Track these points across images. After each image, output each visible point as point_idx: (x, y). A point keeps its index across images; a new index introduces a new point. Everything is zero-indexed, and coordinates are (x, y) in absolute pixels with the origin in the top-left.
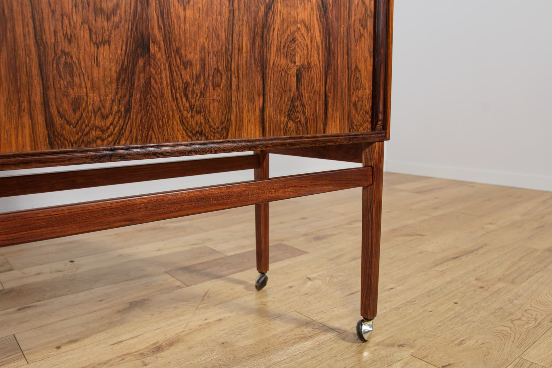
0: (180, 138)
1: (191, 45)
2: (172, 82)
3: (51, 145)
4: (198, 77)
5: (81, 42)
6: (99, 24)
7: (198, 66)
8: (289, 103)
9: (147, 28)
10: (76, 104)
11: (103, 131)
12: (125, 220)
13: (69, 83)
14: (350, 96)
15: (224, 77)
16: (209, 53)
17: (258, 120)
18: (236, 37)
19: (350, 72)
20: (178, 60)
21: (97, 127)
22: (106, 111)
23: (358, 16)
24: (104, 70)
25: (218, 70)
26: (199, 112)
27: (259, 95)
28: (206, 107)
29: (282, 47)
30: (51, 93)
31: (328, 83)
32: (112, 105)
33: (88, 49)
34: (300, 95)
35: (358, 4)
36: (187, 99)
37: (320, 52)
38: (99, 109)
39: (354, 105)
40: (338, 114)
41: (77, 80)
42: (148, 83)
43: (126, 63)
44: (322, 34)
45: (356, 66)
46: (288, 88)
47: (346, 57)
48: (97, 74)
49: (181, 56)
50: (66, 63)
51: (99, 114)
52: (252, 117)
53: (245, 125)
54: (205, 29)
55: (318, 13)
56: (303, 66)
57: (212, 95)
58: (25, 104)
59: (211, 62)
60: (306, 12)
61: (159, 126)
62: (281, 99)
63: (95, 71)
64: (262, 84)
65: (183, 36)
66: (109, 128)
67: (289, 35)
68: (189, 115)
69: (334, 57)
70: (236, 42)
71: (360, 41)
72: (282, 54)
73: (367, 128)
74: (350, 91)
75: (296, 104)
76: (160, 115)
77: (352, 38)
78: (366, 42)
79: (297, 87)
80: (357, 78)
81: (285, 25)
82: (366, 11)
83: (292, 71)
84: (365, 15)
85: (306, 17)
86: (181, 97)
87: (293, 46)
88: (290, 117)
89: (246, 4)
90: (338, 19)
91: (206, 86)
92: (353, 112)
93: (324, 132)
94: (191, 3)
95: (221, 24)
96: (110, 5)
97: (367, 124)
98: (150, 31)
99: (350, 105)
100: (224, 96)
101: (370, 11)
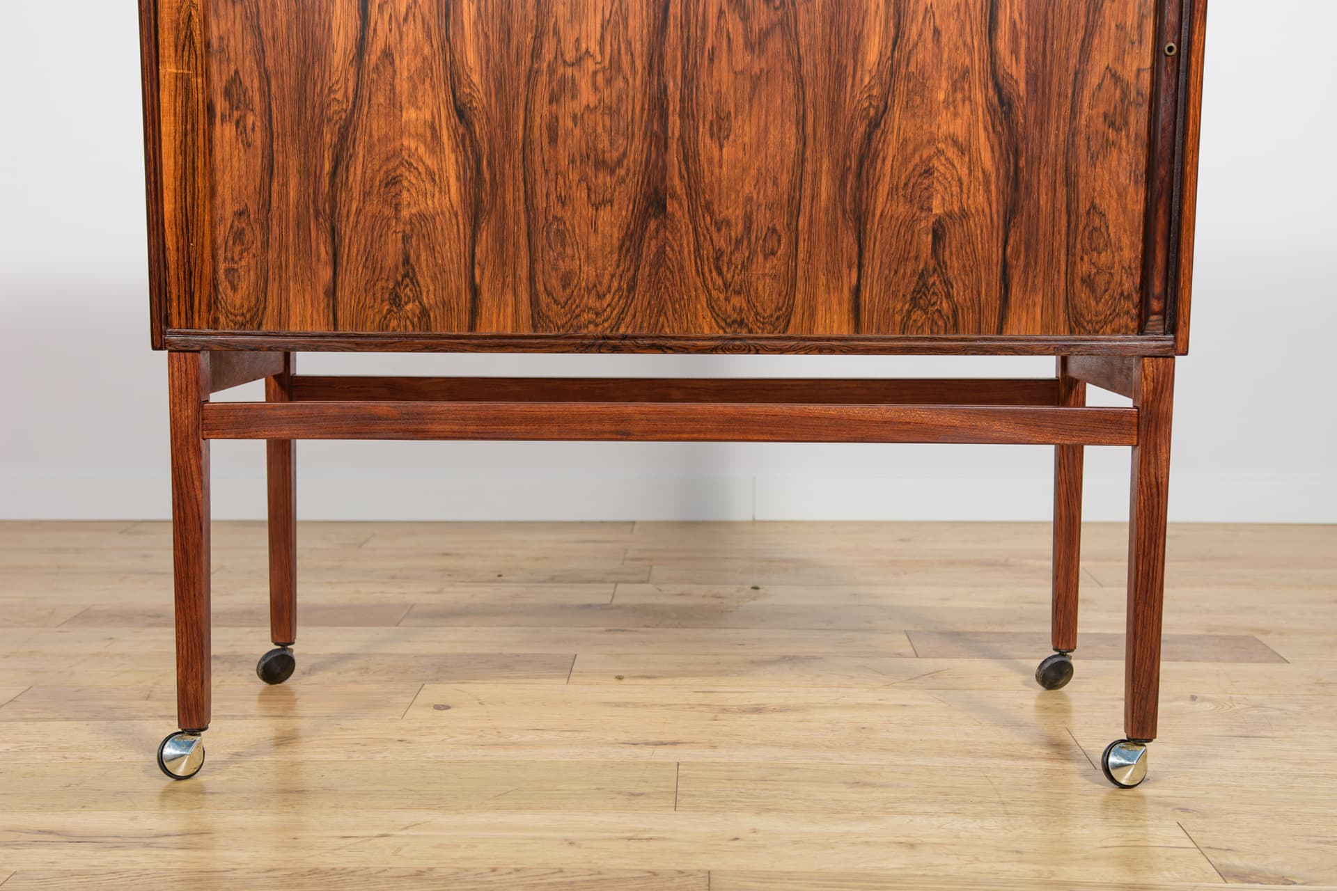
1: (728, 197)
2: (698, 248)
3: (534, 327)
4: (739, 242)
5: (577, 204)
6: (600, 181)
7: (740, 226)
8: (915, 279)
9: (663, 179)
10: (566, 281)
11: (597, 314)
12: (617, 432)
13: (559, 254)
14: (1074, 263)
15: (783, 241)
16: (759, 206)
18: (808, 178)
19: (1073, 218)
20: (708, 219)
21: (590, 309)
22: (604, 289)
23: (1101, 109)
24: (604, 236)
25: (774, 230)
26: (739, 293)
27: (850, 267)
28: (750, 285)
29: (901, 185)
30: (539, 266)
31: (1011, 241)
32: (611, 281)
33: (584, 212)
34: (941, 266)
35: (1100, 86)
36: (720, 273)
37: (993, 187)
38: (595, 286)
39: (1083, 281)
40: (1039, 299)
41: (569, 251)
42: (661, 252)
43: (632, 227)
44: (997, 155)
45: (1093, 206)
46: (912, 254)
47: (1061, 192)
48: (594, 242)
49: (712, 215)
50: (558, 230)
51: (594, 292)
52: (835, 302)
53: (820, 313)
54: (753, 172)
55: (988, 117)
56: (950, 215)
57: (761, 266)
58: (509, 279)
59: (762, 219)
60: (959, 120)
61: (675, 310)
62: (896, 272)
63: (592, 236)
64: (856, 249)
65: (716, 186)
66: (604, 310)
67: (916, 165)
68: (722, 297)
69: (1028, 193)
70: (807, 187)
71: (1106, 156)
72: (901, 198)
73: (1127, 327)
74: (1074, 255)
75: (931, 281)
76: (677, 296)
77: (1082, 151)
78: (1125, 155)
79: (934, 251)
80: (1095, 229)
81: (910, 148)
82: (1124, 94)
83: (923, 224)
84: (1122, 101)
85: (958, 128)
86: (710, 271)
87: (926, 182)
88: (915, 303)
89: (829, 125)
90: (1042, 121)
91: (752, 254)
92: (1082, 294)
93: (1000, 331)
94: (732, 137)
95: (782, 160)
96: (615, 155)
97: (1124, 320)
98: (668, 183)
99: (1073, 283)
100: (783, 269)
101: (1138, 93)
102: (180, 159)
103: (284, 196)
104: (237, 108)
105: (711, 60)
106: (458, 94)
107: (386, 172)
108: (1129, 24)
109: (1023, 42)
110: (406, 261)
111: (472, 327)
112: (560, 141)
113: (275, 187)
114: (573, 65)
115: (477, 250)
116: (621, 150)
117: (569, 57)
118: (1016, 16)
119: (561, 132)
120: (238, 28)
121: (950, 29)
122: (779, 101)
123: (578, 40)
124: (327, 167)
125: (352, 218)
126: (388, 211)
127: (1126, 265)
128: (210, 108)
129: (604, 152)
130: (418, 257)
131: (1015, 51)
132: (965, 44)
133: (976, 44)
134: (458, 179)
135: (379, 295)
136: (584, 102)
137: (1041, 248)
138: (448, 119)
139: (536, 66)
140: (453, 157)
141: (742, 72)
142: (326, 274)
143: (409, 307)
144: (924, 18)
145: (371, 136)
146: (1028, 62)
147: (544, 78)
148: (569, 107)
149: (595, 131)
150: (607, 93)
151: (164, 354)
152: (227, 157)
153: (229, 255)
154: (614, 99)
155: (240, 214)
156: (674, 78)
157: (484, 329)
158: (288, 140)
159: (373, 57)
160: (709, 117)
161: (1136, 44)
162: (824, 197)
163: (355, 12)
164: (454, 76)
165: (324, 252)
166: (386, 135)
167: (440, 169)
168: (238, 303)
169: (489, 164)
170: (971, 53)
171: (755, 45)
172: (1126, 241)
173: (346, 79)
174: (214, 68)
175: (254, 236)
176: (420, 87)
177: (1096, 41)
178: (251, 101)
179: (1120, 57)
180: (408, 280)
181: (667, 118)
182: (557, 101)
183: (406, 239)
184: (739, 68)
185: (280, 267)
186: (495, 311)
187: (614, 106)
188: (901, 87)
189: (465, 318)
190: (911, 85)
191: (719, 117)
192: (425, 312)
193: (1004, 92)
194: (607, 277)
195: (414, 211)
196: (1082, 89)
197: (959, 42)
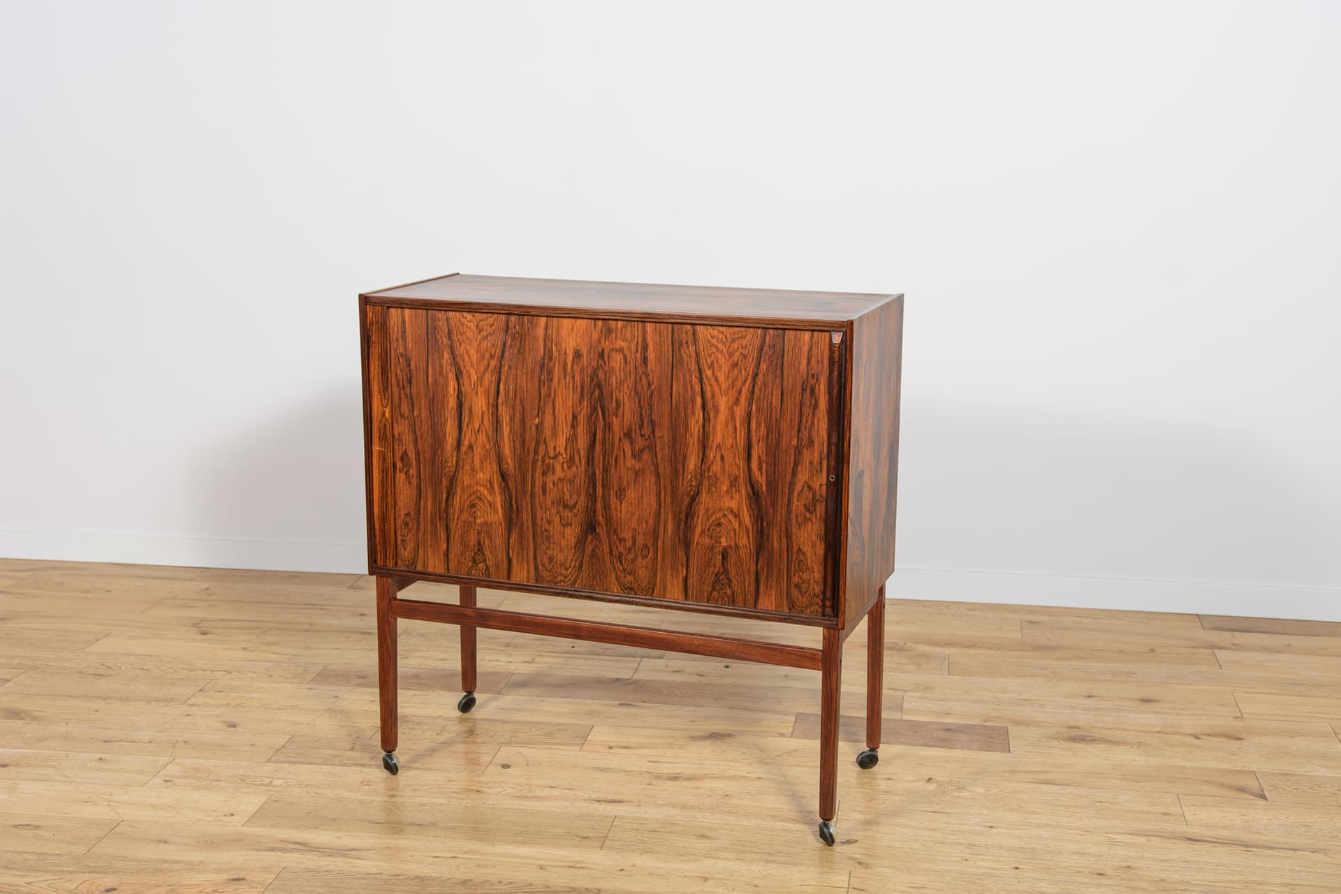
0: (615, 591)
1: (625, 528)
2: (611, 551)
3: (536, 580)
4: (630, 549)
5: (555, 524)
6: (566, 514)
7: (630, 542)
8: (714, 576)
9: (594, 516)
10: (551, 560)
11: (565, 577)
13: (548, 547)
14: (791, 577)
15: (651, 551)
16: (639, 533)
17: (681, 586)
18: (662, 521)
19: (790, 554)
20: (615, 537)
21: (561, 574)
22: (568, 565)
23: (803, 502)
24: (568, 541)
25: (647, 546)
26: (630, 574)
27: (682, 566)
28: (635, 571)
29: (706, 530)
30: (538, 552)
31: (760, 563)
32: (571, 562)
33: (559, 529)
34: (726, 572)
35: (802, 490)
36: (621, 564)
37: (751, 535)
38: (564, 564)
39: (795, 586)
40: (774, 593)
41: (552, 546)
42: (594, 551)
43: (580, 537)
44: (752, 520)
45: (800, 549)
46: (712, 564)
47: (784, 541)
48: (563, 543)
49: (617, 535)
50: (547, 535)
51: (563, 567)
52: (676, 582)
53: (669, 586)
54: (636, 517)
55: (747, 501)
56: (730, 546)
57: (641, 562)
58: (525, 557)
59: (640, 540)
60: (734, 501)
61: (600, 580)
62: (704, 572)
63: (562, 540)
64: (685, 558)
65: (619, 521)
66: (568, 576)
67: (713, 521)
68: (622, 575)
69: (768, 540)
70: (662, 526)
72: (707, 537)
73: (817, 611)
74: (791, 573)
75: (721, 578)
76: (601, 572)
77: (794, 522)
78: (814, 526)
79: (723, 564)
80: (800, 561)
81: (710, 512)
82: (814, 495)
83: (717, 549)
84: (813, 499)
85: (733, 505)
86: (617, 562)
87: (718, 529)
88: (714, 588)
89: (672, 498)
90: (774, 505)
91: (636, 556)
92: (795, 592)
93: (755, 605)
94: (626, 499)
95: (650, 513)
96: (572, 502)
97: (816, 607)
98: (597, 518)
99: (790, 586)
100: (651, 565)
101: (821, 496)
102: (381, 489)
103: (425, 508)
104: (406, 466)
105: (616, 461)
106: (502, 467)
107: (470, 502)
108: (815, 461)
109: (764, 466)
110: (479, 543)
111: (509, 578)
112: (547, 494)
113: (422, 504)
114: (552, 458)
115: (511, 541)
116: (575, 500)
117: (551, 454)
118: (760, 453)
119: (548, 490)
120: (406, 431)
121: (729, 457)
122: (648, 483)
123: (555, 447)
124: (444, 496)
125: (455, 521)
126: (471, 519)
127: (816, 580)
128: (395, 466)
129: (567, 500)
130: (484, 543)
131: (760, 470)
132: (736, 463)
133: (741, 465)
134: (502, 507)
135: (467, 558)
136: (558, 476)
137: (775, 566)
138: (497, 478)
139: (536, 458)
140: (499, 497)
141: (630, 469)
142: (444, 546)
143: (480, 565)
144: (716, 450)
145: (463, 484)
146: (767, 476)
147: (539, 464)
148: (550, 479)
149: (563, 491)
150: (568, 473)
151: (374, 577)
152: (401, 488)
153: (402, 533)
154: (572, 476)
155: (407, 515)
156: (599, 470)
157: (514, 580)
158: (428, 483)
159: (464, 449)
160: (615, 488)
161: (819, 472)
162: (669, 531)
163: (456, 427)
164: (500, 459)
165: (443, 536)
166: (470, 484)
167: (494, 502)
168: (406, 555)
169: (516, 502)
170: (739, 469)
171: (637, 456)
172: (816, 568)
173: (453, 457)
174: (396, 447)
175: (413, 524)
176: (485, 464)
177: (800, 469)
178: (412, 463)
179: (811, 477)
180: (480, 553)
181: (596, 487)
182: (546, 475)
183: (479, 533)
184: (629, 466)
185: (424, 541)
186: (519, 571)
187: (572, 479)
188: (706, 482)
189: (505, 573)
190: (710, 482)
191: (620, 490)
192: (487, 568)
193: (755, 489)
194: (569, 561)
195: (483, 520)
196: (793, 491)
197: (734, 463)
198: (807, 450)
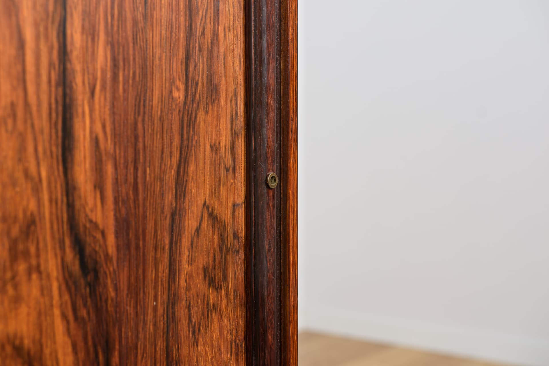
23: (201, 261)
35: (198, 230)
55: (67, 297)
71: (207, 327)
77: (184, 326)
84: (221, 250)
85: (22, 323)
90: (136, 291)
101: (236, 236)
108: (222, 144)
109: (109, 169)
118: (99, 129)
131: (99, 186)
132: (26, 175)
133: (44, 174)
146: (116, 201)
170: (37, 190)
177: (192, 168)
179: (215, 192)
196: (180, 235)
197: (19, 175)
198: (207, 112)
